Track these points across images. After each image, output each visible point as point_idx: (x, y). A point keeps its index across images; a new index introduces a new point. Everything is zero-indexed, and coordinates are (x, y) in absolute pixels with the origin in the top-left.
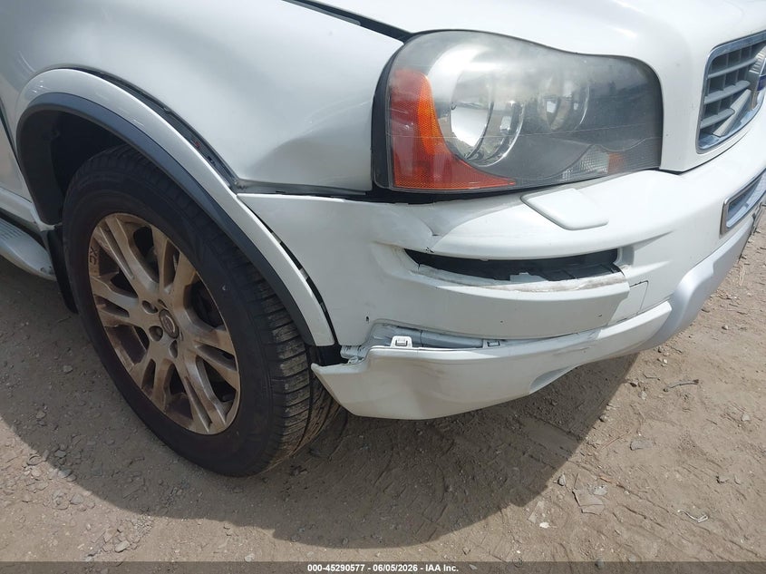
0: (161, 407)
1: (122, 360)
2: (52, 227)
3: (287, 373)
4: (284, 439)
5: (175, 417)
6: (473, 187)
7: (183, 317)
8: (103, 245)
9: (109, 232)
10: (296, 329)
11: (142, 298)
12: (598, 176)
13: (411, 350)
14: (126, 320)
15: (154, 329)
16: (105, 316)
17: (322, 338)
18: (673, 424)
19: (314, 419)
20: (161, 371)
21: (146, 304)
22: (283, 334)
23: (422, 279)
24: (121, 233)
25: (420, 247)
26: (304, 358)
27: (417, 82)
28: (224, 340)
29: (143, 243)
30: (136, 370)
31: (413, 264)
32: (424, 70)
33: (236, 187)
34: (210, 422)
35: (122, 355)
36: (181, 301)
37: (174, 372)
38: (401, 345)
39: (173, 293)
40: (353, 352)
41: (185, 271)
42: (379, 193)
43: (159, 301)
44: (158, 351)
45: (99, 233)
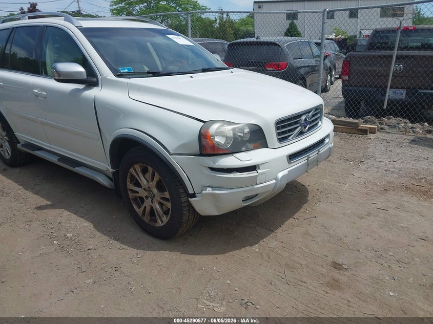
0: (147, 221)
1: (135, 208)
2: (115, 170)
3: (183, 201)
4: (183, 221)
5: (152, 224)
6: (221, 152)
7: (155, 191)
8: (133, 173)
9: (135, 170)
10: (185, 190)
11: (143, 187)
12: (251, 150)
13: (211, 191)
14: (137, 195)
15: (146, 197)
16: (131, 195)
17: (191, 191)
18: (303, 228)
19: (190, 217)
20: (148, 209)
21: (144, 189)
22: (181, 191)
23: (212, 174)
24: (138, 169)
25: (211, 166)
26: (187, 197)
27: (207, 132)
28: (167, 195)
29: (144, 171)
30: (139, 211)
31: (210, 171)
32: (209, 129)
33: (170, 155)
34: (162, 222)
35: (135, 207)
36: (155, 186)
37: (152, 209)
38: (209, 190)
39: (153, 184)
40: (199, 195)
41: (157, 177)
42: (201, 155)
43: (149, 187)
44: (147, 203)
45: (132, 170)
